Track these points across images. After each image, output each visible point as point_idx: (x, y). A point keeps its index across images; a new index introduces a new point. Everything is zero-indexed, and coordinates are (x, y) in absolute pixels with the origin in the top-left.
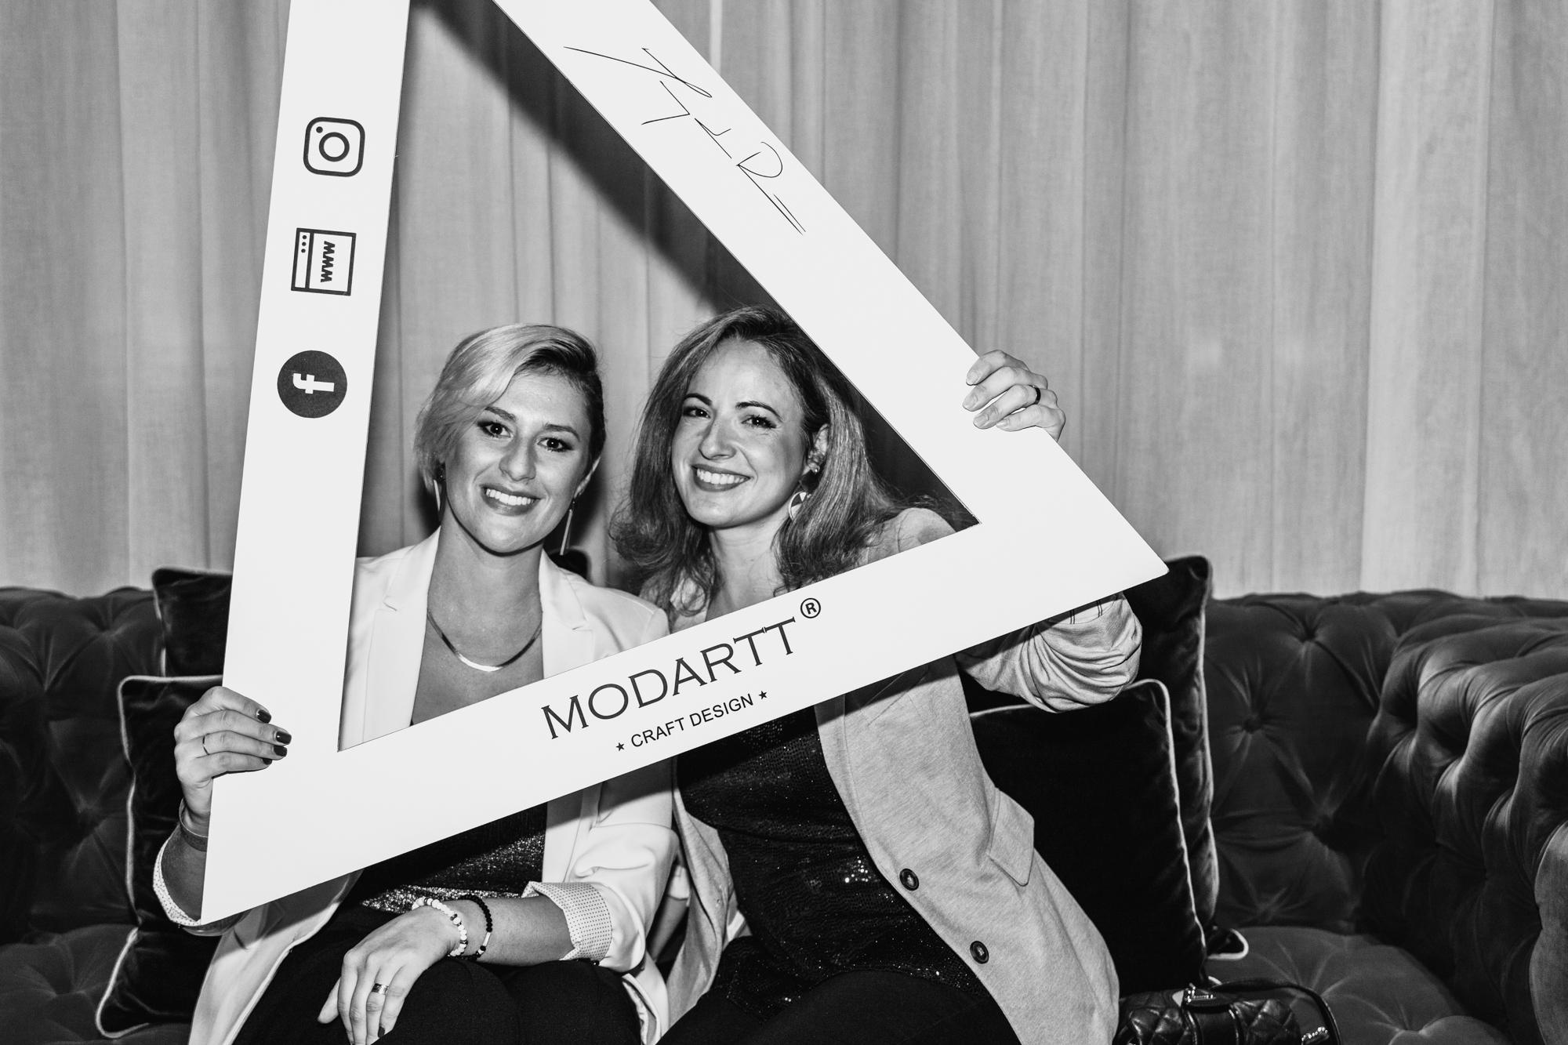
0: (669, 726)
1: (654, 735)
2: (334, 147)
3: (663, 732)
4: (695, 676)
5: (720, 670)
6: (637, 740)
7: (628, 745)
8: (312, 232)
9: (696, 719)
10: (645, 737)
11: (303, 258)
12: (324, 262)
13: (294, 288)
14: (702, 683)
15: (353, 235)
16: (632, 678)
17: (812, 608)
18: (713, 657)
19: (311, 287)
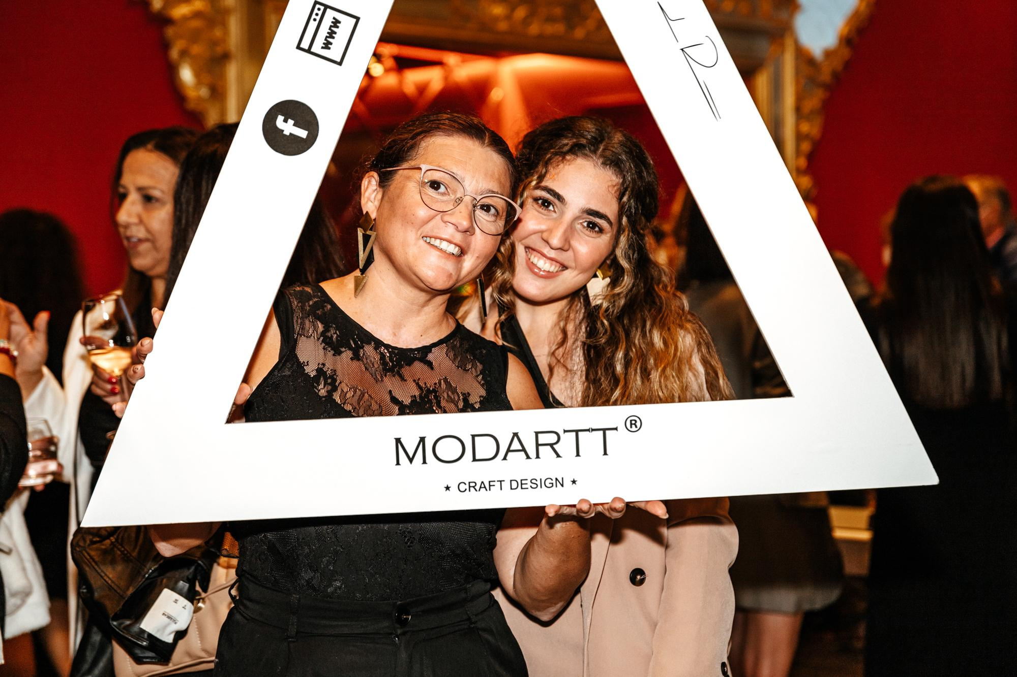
0: (491, 484)
1: (477, 487)
3: (485, 487)
4: (523, 450)
5: (545, 451)
6: (462, 487)
7: (454, 488)
8: (327, 7)
9: (514, 485)
10: (470, 487)
11: (313, 25)
12: (328, 33)
13: (298, 47)
14: (528, 457)
15: (358, 19)
16: (473, 436)
17: (635, 424)
18: (543, 439)
19: (313, 50)
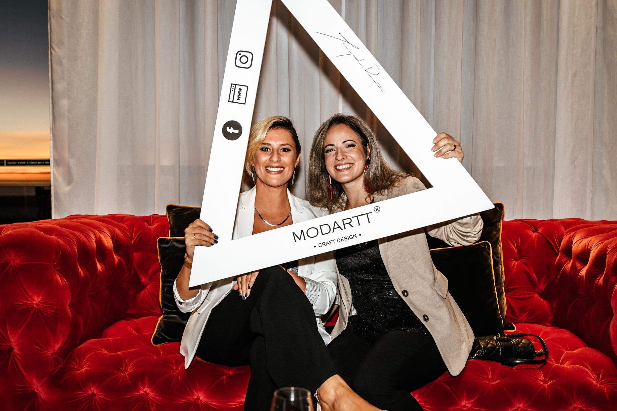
0: (330, 242)
1: (326, 244)
2: (244, 60)
3: (328, 243)
4: (339, 227)
6: (320, 245)
7: (317, 246)
8: (236, 85)
10: (323, 244)
11: (232, 92)
12: (238, 94)
13: (229, 101)
14: (342, 229)
15: (248, 87)
16: (320, 226)
17: (378, 209)
18: (345, 222)
19: (234, 101)
